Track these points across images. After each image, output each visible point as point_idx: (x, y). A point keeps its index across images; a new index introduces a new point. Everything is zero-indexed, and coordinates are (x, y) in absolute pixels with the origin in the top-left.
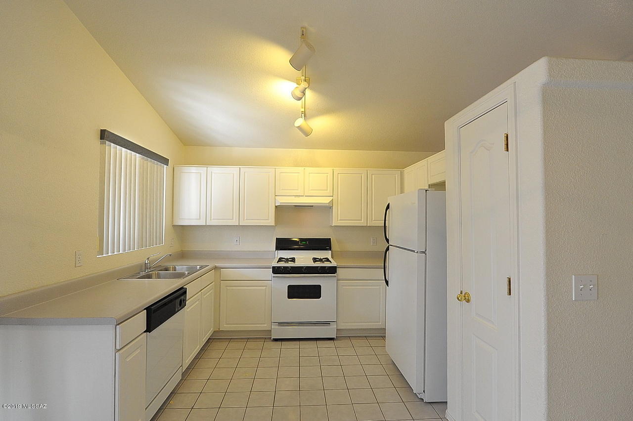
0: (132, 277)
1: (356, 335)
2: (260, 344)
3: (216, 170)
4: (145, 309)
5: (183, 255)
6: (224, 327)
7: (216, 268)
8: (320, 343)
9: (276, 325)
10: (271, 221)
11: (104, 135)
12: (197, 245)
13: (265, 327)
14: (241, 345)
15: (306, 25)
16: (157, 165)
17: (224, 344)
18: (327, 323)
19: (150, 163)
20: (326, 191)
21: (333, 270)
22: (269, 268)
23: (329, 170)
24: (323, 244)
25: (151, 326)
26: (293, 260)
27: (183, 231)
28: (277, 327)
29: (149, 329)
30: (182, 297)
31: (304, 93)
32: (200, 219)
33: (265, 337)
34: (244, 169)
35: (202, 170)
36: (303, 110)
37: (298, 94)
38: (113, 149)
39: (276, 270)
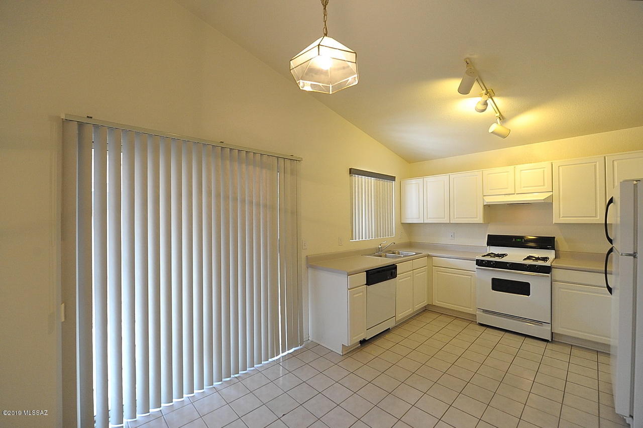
0: (370, 255)
1: (577, 345)
2: (465, 324)
3: (430, 179)
4: (366, 271)
5: (410, 245)
6: (436, 303)
7: (428, 256)
8: (528, 340)
9: (481, 312)
10: (479, 219)
11: (352, 172)
12: (422, 238)
13: (471, 311)
14: (449, 320)
15: (468, 56)
16: (387, 183)
17: (435, 316)
18: (540, 323)
19: (381, 182)
20: (542, 187)
21: (547, 270)
22: (474, 260)
23: (546, 165)
24: (546, 243)
25: (369, 282)
26: (503, 255)
27: (409, 228)
28: (481, 313)
29: (368, 283)
30: (393, 271)
31: (486, 104)
32: (419, 218)
33: (470, 319)
34: (453, 176)
35: (420, 180)
36: (498, 114)
37: (481, 107)
38: (357, 178)
39: (480, 263)
